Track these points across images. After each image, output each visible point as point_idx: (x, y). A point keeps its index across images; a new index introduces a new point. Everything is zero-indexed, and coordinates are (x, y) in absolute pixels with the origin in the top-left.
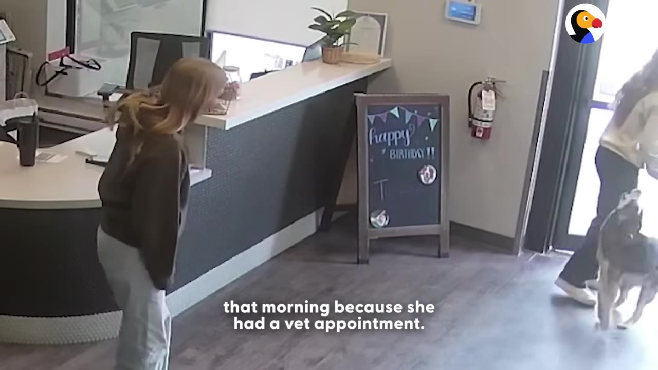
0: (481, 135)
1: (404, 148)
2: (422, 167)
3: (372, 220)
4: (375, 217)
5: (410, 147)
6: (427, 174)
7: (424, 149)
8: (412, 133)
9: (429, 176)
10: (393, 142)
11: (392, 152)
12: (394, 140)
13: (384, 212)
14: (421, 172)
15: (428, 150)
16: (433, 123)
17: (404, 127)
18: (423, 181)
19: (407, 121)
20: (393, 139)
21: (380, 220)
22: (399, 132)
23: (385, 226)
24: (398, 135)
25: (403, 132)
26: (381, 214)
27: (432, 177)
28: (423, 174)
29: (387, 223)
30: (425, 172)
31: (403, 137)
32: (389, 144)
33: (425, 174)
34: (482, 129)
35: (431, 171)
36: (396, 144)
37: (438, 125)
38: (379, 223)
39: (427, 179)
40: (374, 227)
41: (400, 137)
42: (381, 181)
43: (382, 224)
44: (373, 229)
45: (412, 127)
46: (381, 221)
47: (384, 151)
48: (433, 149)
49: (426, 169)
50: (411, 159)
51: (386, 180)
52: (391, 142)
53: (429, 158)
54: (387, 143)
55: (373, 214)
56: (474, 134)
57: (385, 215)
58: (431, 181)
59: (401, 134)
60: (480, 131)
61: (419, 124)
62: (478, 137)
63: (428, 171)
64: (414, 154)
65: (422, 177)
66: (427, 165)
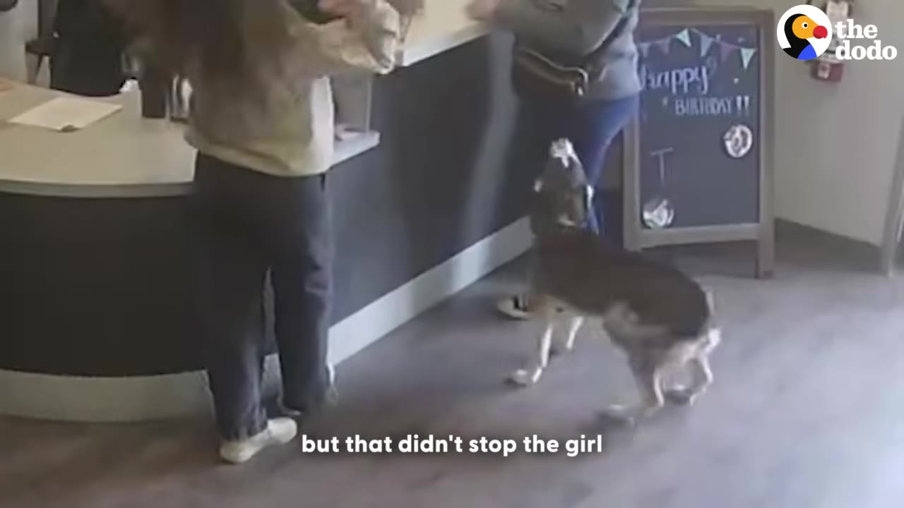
0: (826, 75)
1: (698, 97)
2: (728, 129)
3: (647, 216)
4: (651, 211)
5: (708, 96)
6: (737, 140)
7: (732, 98)
8: (712, 72)
9: (740, 143)
10: (680, 87)
11: (679, 103)
12: (682, 86)
13: (665, 203)
14: (728, 135)
15: (739, 99)
16: (747, 55)
17: (698, 62)
18: (731, 151)
19: (703, 53)
20: (680, 82)
21: (659, 216)
22: (690, 70)
23: (667, 226)
24: (688, 76)
25: (697, 69)
26: (661, 207)
27: (744, 144)
28: (730, 139)
29: (670, 221)
30: (734, 137)
31: (698, 79)
32: (674, 90)
33: (733, 141)
34: (828, 66)
35: (743, 133)
36: (686, 89)
37: (756, 59)
38: (657, 221)
39: (736, 148)
40: (649, 228)
41: (692, 79)
42: (661, 153)
43: (662, 223)
44: (646, 231)
45: (712, 62)
46: (660, 218)
47: (665, 101)
48: (747, 99)
49: (734, 133)
50: (711, 115)
51: (670, 149)
52: (678, 87)
53: (739, 114)
54: (671, 88)
55: (646, 206)
56: (814, 74)
57: (668, 208)
58: (743, 151)
59: (694, 74)
60: (824, 69)
61: (724, 56)
62: (823, 79)
63: (738, 135)
64: (716, 106)
65: (729, 144)
66: (736, 125)
